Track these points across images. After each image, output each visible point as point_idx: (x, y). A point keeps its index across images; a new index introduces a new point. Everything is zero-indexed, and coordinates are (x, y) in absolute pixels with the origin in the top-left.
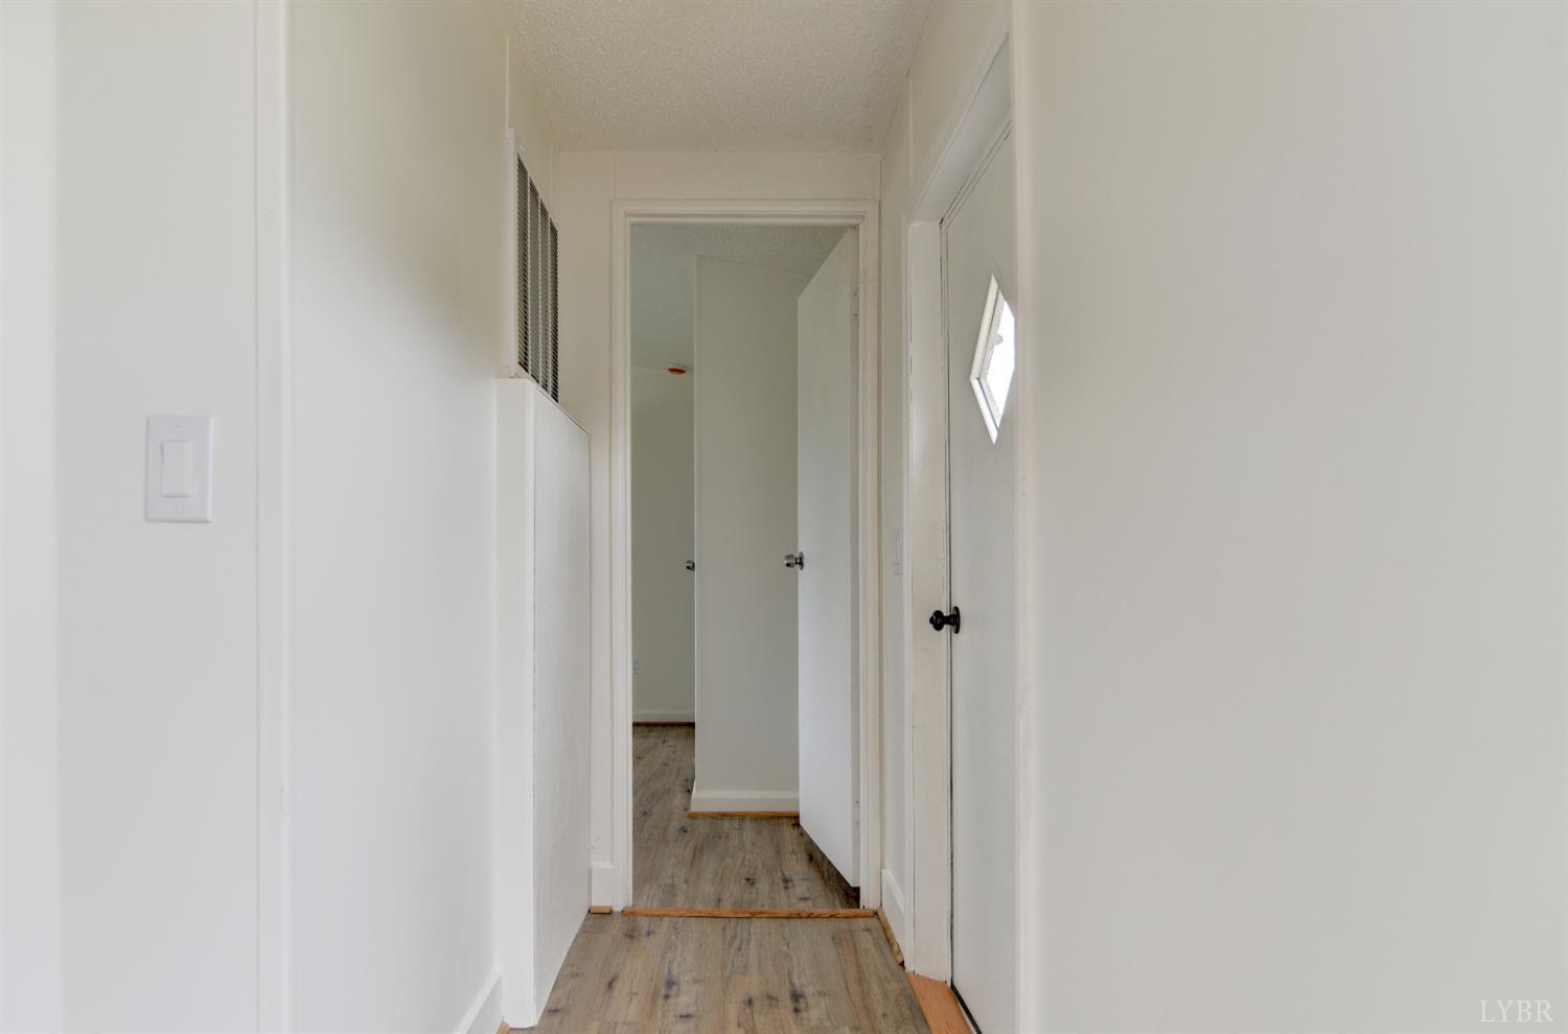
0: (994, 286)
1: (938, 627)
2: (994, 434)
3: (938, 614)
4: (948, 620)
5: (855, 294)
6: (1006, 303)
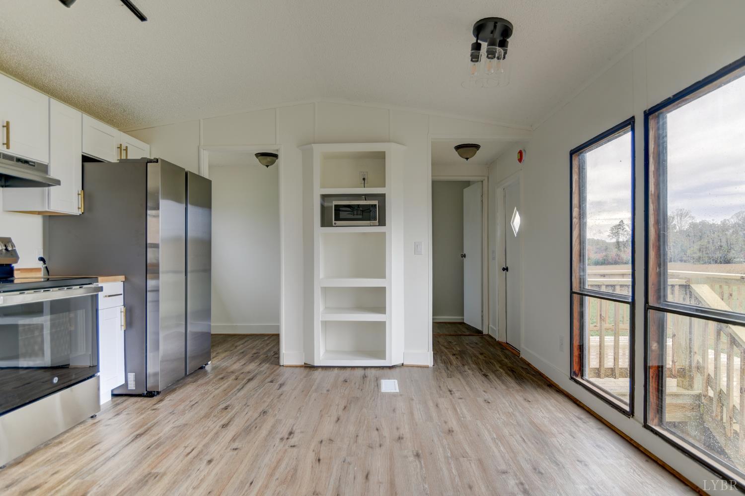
0: (515, 208)
1: (504, 271)
2: (516, 235)
3: (504, 268)
4: (506, 269)
5: (482, 196)
6: (517, 213)
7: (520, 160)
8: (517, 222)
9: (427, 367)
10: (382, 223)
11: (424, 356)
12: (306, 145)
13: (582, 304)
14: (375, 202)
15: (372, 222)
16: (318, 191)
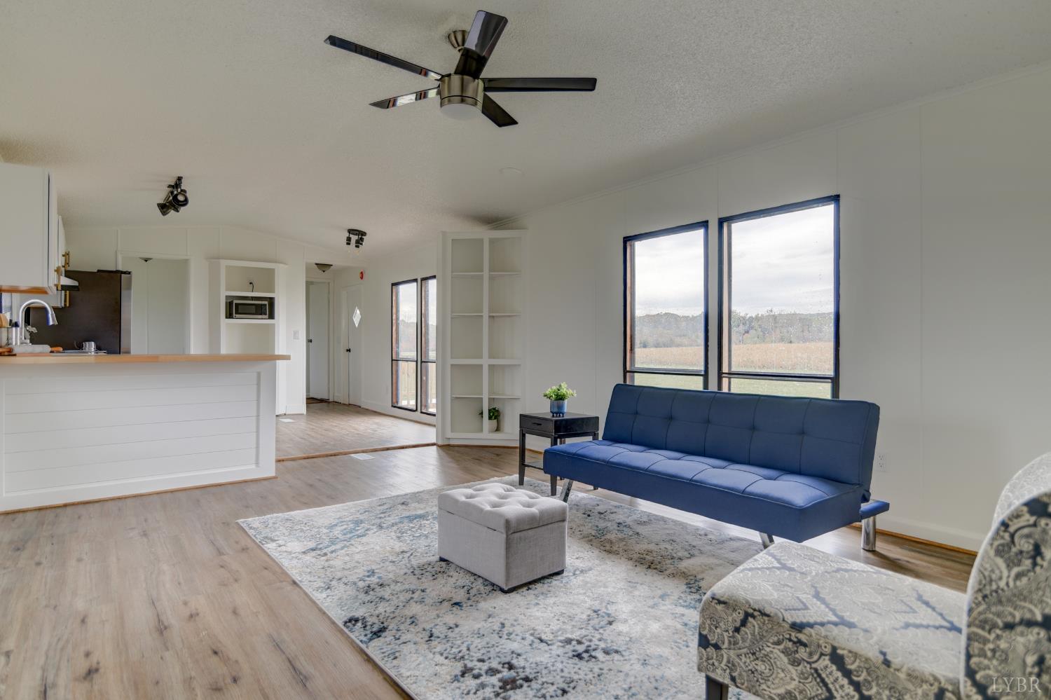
0: (357, 306)
1: (347, 351)
2: (356, 327)
3: (347, 349)
4: (349, 350)
6: (358, 310)
7: (362, 278)
8: (357, 317)
9: (302, 414)
10: (272, 316)
11: (301, 408)
12: (214, 259)
13: (397, 365)
14: (266, 303)
15: (264, 316)
16: (224, 294)
